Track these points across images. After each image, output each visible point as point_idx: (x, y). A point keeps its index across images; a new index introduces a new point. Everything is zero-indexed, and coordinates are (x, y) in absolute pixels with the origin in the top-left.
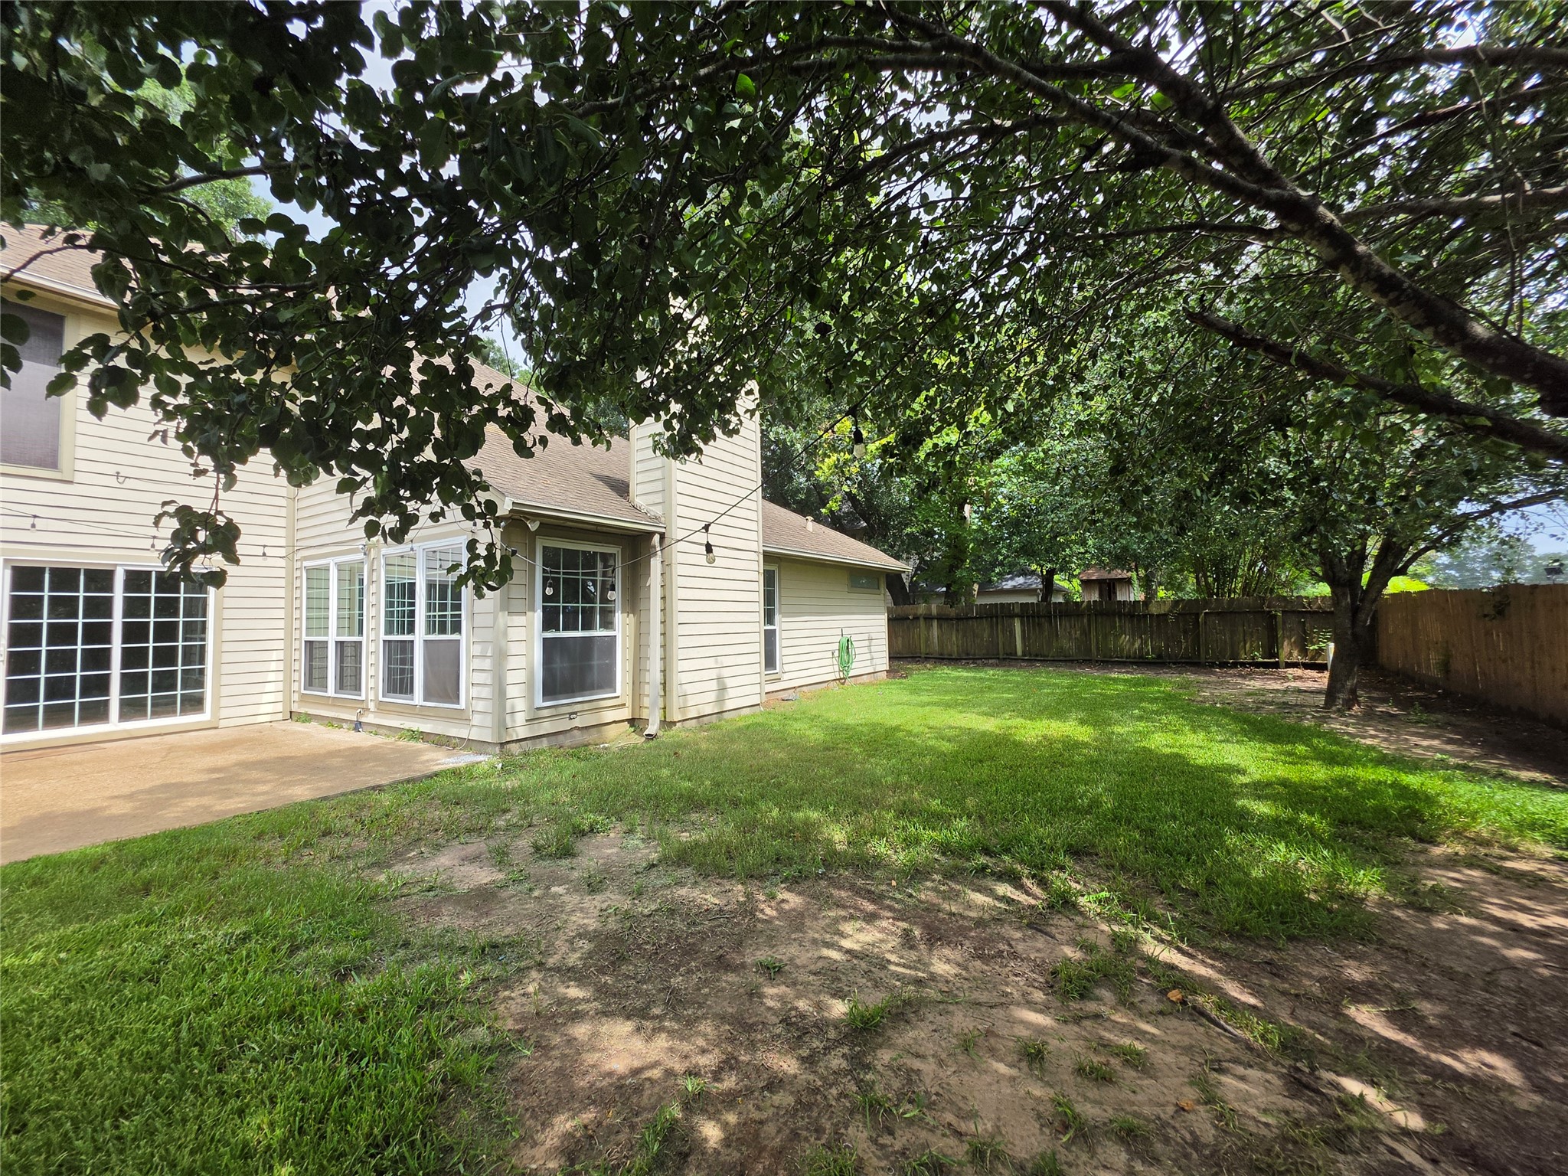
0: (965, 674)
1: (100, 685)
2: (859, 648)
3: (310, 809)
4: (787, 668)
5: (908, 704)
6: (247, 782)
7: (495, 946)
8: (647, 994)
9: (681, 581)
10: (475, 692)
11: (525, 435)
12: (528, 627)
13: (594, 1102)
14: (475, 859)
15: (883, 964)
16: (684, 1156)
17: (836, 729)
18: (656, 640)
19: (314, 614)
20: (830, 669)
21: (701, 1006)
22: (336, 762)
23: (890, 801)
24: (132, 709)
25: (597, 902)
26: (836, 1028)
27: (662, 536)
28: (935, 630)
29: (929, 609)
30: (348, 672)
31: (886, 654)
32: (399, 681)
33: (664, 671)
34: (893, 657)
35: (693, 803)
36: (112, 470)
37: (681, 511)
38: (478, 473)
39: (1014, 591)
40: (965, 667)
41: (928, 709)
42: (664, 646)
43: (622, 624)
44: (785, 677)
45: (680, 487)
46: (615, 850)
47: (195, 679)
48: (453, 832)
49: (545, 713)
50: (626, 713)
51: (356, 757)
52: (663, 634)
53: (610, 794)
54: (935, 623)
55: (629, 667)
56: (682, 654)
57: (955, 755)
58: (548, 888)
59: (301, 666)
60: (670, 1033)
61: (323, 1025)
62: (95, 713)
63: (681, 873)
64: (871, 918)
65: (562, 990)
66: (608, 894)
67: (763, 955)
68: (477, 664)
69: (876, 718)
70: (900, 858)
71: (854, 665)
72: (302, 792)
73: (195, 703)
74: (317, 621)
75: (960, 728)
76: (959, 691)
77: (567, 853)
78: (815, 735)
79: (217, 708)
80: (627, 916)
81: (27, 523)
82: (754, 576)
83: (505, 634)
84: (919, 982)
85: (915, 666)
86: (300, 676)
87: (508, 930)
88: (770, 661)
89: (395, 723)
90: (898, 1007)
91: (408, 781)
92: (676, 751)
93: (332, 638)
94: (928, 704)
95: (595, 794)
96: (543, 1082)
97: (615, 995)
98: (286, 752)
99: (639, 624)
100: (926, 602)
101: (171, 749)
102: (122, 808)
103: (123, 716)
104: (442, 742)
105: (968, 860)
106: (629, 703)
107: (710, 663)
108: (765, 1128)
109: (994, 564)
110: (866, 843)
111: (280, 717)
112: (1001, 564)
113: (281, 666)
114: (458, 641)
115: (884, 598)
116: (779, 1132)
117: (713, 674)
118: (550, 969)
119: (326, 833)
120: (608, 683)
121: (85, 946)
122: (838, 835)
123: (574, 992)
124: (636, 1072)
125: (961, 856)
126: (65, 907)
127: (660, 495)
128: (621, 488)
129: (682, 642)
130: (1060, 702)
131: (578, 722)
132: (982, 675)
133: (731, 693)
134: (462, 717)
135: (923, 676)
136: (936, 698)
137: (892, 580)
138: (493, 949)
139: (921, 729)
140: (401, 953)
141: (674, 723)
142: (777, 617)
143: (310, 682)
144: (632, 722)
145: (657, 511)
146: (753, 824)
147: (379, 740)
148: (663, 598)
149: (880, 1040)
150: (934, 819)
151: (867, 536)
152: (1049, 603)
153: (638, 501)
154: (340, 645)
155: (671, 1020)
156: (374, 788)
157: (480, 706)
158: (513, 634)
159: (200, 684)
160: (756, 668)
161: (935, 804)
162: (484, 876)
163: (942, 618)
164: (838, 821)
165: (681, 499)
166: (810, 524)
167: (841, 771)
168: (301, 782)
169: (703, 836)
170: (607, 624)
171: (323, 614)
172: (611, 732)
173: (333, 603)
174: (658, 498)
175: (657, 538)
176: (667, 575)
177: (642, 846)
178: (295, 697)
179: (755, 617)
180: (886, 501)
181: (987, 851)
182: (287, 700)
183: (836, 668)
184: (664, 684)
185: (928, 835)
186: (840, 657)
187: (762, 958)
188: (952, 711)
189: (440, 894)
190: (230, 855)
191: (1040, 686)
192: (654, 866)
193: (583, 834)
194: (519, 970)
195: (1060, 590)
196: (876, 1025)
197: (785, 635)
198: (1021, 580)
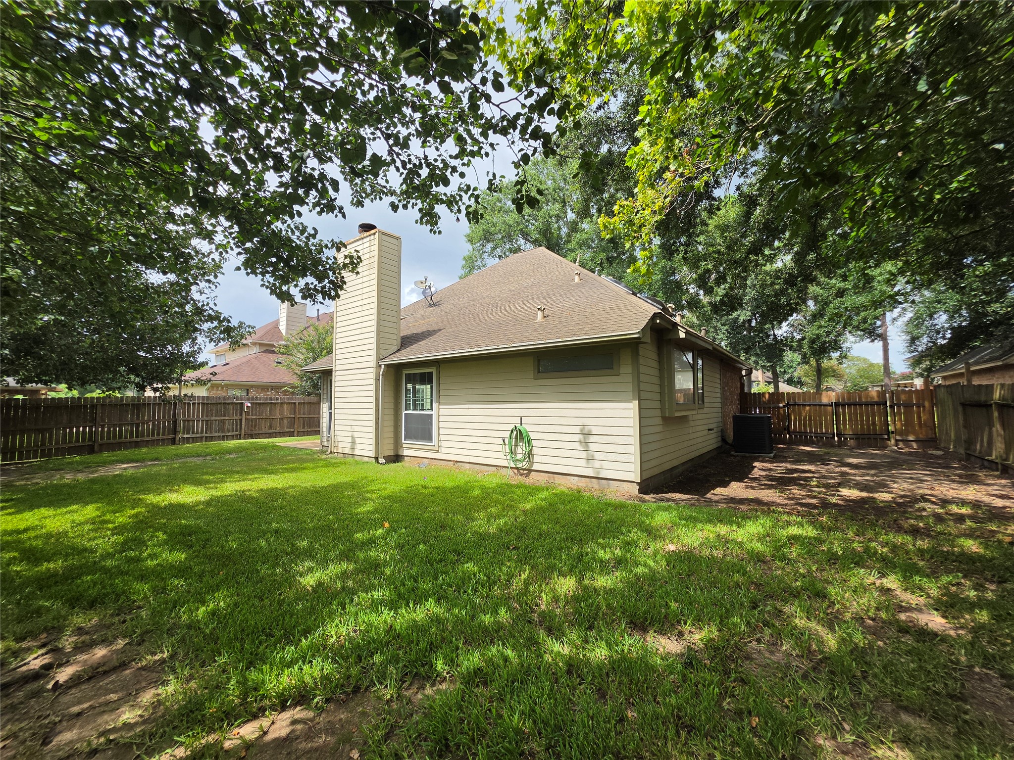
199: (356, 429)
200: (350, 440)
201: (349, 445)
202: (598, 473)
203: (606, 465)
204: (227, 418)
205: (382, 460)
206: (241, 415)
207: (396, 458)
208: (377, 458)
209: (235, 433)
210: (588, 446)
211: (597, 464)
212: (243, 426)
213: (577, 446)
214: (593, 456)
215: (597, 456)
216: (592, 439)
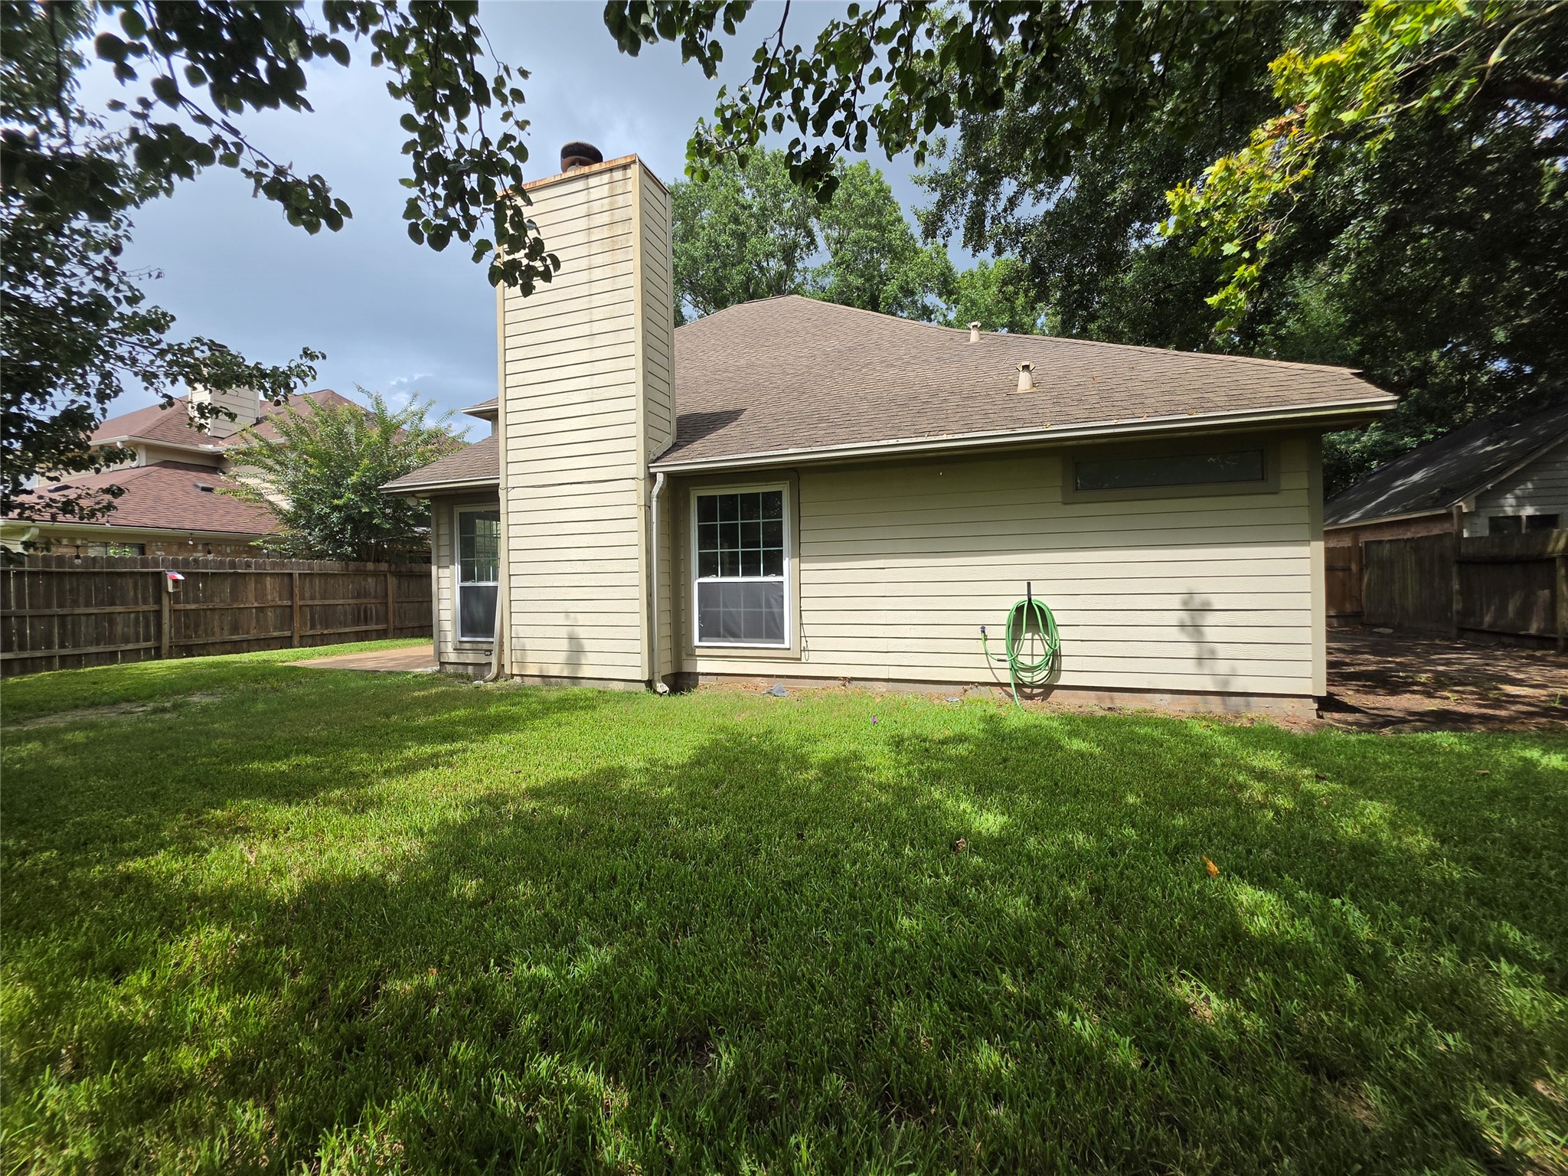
4: (813, 643)
9: (514, 531)
12: (452, 577)
37: (512, 456)
44: (812, 658)
49: (467, 646)
56: (517, 606)
82: (630, 511)
83: (439, 583)
107: (557, 619)
117: (562, 632)
129: (516, 594)
141: (512, 677)
142: (788, 563)
158: (443, 583)
160: (633, 633)
165: (511, 444)
179: (632, 566)
183: (1000, 662)
197: (810, 591)
199: (582, 619)
200: (564, 645)
201: (562, 657)
202: (1226, 683)
203: (1242, 667)
204: (119, 609)
205: (662, 687)
206: (158, 600)
207: (681, 681)
208: (650, 684)
209: (143, 645)
210: (1200, 633)
211: (1222, 667)
212: (166, 627)
213: (1175, 634)
214: (1213, 652)
215: (1222, 651)
216: (1211, 618)
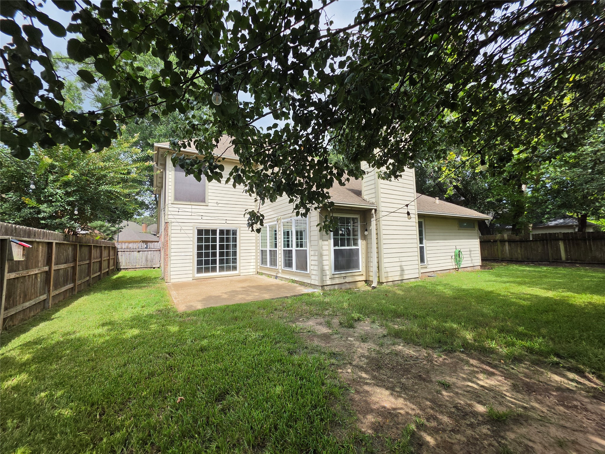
0: (528, 269)
1: (214, 262)
2: (465, 256)
3: (270, 301)
4: (429, 263)
5: (495, 281)
6: (251, 291)
7: (334, 354)
8: (392, 382)
9: (384, 227)
10: (312, 267)
11: (342, 179)
12: (329, 245)
13: (380, 415)
14: (321, 324)
15: (503, 396)
16: (421, 445)
17: (460, 290)
18: (374, 250)
19: (263, 241)
20: (451, 264)
21: (415, 392)
22: (273, 288)
23: (494, 324)
24: (222, 269)
25: (366, 345)
26: (482, 416)
27: (376, 210)
28: (507, 246)
29: (503, 237)
30: (273, 260)
31: (480, 258)
32: (288, 264)
33: (378, 262)
34: (483, 260)
35: (397, 315)
36: (216, 201)
37: (382, 200)
38: (328, 193)
39: (556, 227)
40: (527, 265)
41: (508, 284)
42: (378, 253)
43: (361, 244)
44: (429, 266)
45: (382, 191)
46: (369, 328)
47: (235, 261)
48: (312, 315)
49: (336, 276)
50: (363, 278)
51: (279, 287)
52: (377, 248)
53: (363, 307)
54: (507, 244)
55: (364, 260)
56: (385, 256)
57: (529, 308)
58: (347, 338)
59: (260, 257)
60: (405, 399)
61: (290, 367)
62: (214, 269)
63: (397, 340)
64: (491, 374)
65: (360, 373)
66: (369, 343)
67: (439, 378)
68: (312, 258)
69: (478, 287)
70: (504, 351)
71: (463, 263)
72: (267, 296)
73: (235, 268)
74: (264, 244)
75: (530, 295)
76: (526, 276)
77: (351, 326)
78: (448, 292)
79: (240, 270)
80: (378, 352)
81: (200, 218)
82: (414, 224)
83: (322, 248)
84: (525, 408)
85: (495, 264)
86: (259, 261)
87: (337, 350)
88: (422, 260)
89: (287, 277)
90: (514, 416)
91: (295, 296)
92: (386, 293)
93: (268, 249)
94: (508, 282)
95: (358, 307)
96: (361, 403)
97: (380, 380)
98: (259, 284)
99: (367, 244)
100: (500, 233)
101: (231, 281)
102: (225, 296)
103: (220, 271)
104: (303, 284)
105: (546, 358)
106: (364, 274)
107: (397, 259)
108: (454, 446)
109: (543, 214)
110: (484, 341)
111: (255, 273)
112: (548, 213)
113: (254, 257)
114: (306, 250)
115: (476, 232)
116: (461, 450)
117: (399, 264)
118: (354, 366)
119: (276, 310)
120: (357, 267)
121: (227, 332)
122: (469, 336)
123: (364, 375)
124: (394, 409)
125: (541, 355)
126: (221, 321)
127: (374, 194)
128: (358, 193)
129: (385, 251)
130: (597, 286)
131: (347, 280)
132: (539, 269)
133: (406, 272)
134: (308, 276)
135: (500, 268)
136: (511, 279)
137: (481, 223)
138: (333, 355)
139: (506, 293)
140: (305, 350)
141: (383, 283)
142: (424, 241)
143: (262, 263)
144: (366, 281)
145: (373, 200)
146: (426, 327)
147: (283, 282)
148: (377, 234)
149: (507, 428)
150: (521, 336)
151: (465, 204)
152: (585, 233)
153: (365, 197)
154: (270, 251)
155: (404, 394)
156: (285, 297)
157: (314, 272)
158: (325, 248)
159: (236, 263)
160: (417, 262)
161: (521, 329)
162: (325, 330)
163: (510, 241)
164: (467, 330)
165: (382, 195)
166: (437, 201)
167: (464, 308)
168: (265, 293)
169: (404, 328)
170: (356, 244)
171: (265, 241)
172: (360, 284)
173: (268, 238)
174: (373, 195)
175: (373, 211)
176: (378, 225)
177: (379, 328)
178: (259, 267)
179: (415, 241)
180: (475, 187)
181: (558, 355)
182: (257, 268)
183: (454, 264)
184: (378, 267)
185: (519, 342)
186: (456, 259)
187: (440, 380)
188: (523, 287)
189: (312, 334)
190: (253, 312)
191: (581, 276)
192: (385, 336)
193: (356, 321)
194: (344, 364)
195: (591, 225)
196: (504, 420)
197: (428, 248)
198: (562, 221)
200: (399, 269)
201: (399, 273)
202: (473, 264)
210: (471, 256)
211: (473, 261)
216: (471, 253)
